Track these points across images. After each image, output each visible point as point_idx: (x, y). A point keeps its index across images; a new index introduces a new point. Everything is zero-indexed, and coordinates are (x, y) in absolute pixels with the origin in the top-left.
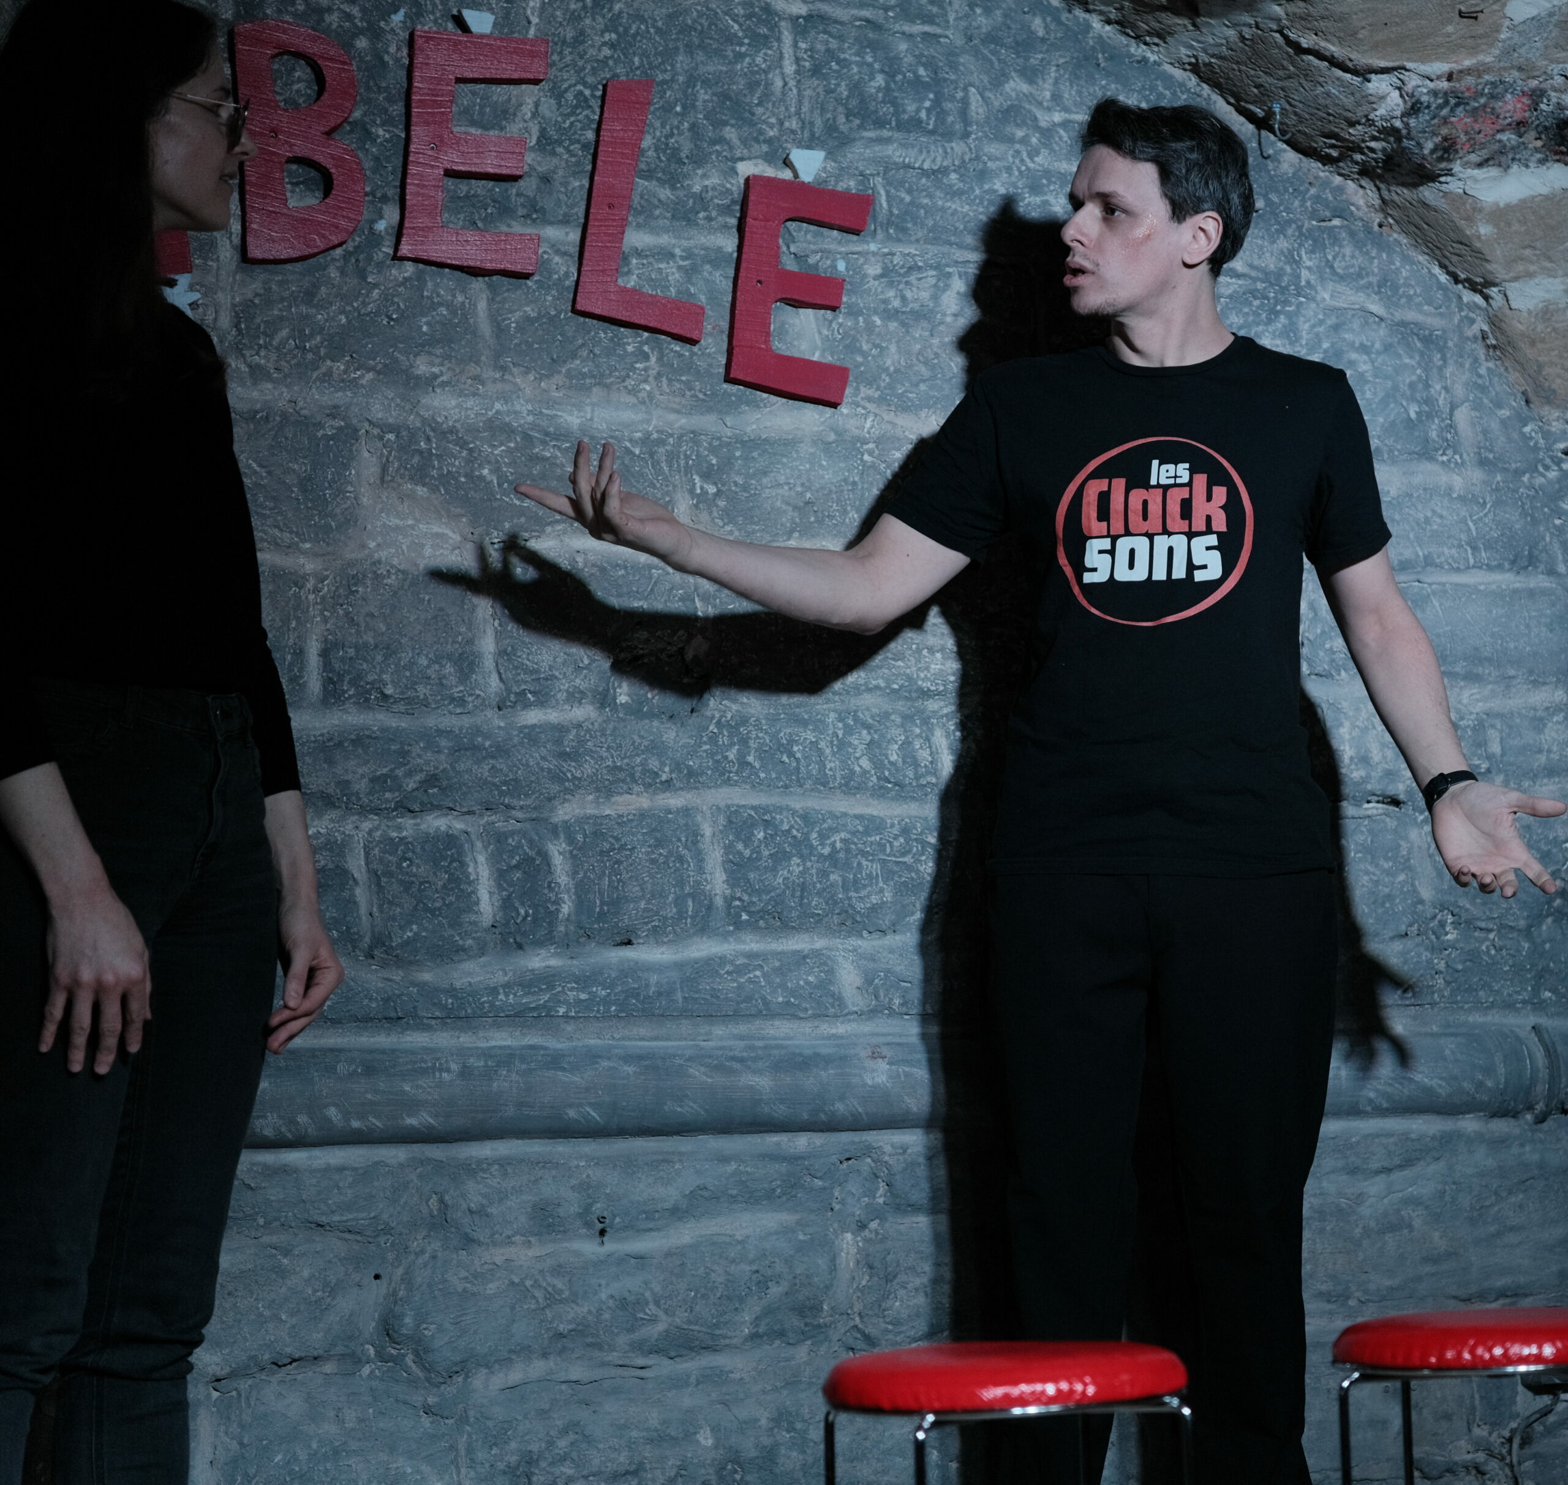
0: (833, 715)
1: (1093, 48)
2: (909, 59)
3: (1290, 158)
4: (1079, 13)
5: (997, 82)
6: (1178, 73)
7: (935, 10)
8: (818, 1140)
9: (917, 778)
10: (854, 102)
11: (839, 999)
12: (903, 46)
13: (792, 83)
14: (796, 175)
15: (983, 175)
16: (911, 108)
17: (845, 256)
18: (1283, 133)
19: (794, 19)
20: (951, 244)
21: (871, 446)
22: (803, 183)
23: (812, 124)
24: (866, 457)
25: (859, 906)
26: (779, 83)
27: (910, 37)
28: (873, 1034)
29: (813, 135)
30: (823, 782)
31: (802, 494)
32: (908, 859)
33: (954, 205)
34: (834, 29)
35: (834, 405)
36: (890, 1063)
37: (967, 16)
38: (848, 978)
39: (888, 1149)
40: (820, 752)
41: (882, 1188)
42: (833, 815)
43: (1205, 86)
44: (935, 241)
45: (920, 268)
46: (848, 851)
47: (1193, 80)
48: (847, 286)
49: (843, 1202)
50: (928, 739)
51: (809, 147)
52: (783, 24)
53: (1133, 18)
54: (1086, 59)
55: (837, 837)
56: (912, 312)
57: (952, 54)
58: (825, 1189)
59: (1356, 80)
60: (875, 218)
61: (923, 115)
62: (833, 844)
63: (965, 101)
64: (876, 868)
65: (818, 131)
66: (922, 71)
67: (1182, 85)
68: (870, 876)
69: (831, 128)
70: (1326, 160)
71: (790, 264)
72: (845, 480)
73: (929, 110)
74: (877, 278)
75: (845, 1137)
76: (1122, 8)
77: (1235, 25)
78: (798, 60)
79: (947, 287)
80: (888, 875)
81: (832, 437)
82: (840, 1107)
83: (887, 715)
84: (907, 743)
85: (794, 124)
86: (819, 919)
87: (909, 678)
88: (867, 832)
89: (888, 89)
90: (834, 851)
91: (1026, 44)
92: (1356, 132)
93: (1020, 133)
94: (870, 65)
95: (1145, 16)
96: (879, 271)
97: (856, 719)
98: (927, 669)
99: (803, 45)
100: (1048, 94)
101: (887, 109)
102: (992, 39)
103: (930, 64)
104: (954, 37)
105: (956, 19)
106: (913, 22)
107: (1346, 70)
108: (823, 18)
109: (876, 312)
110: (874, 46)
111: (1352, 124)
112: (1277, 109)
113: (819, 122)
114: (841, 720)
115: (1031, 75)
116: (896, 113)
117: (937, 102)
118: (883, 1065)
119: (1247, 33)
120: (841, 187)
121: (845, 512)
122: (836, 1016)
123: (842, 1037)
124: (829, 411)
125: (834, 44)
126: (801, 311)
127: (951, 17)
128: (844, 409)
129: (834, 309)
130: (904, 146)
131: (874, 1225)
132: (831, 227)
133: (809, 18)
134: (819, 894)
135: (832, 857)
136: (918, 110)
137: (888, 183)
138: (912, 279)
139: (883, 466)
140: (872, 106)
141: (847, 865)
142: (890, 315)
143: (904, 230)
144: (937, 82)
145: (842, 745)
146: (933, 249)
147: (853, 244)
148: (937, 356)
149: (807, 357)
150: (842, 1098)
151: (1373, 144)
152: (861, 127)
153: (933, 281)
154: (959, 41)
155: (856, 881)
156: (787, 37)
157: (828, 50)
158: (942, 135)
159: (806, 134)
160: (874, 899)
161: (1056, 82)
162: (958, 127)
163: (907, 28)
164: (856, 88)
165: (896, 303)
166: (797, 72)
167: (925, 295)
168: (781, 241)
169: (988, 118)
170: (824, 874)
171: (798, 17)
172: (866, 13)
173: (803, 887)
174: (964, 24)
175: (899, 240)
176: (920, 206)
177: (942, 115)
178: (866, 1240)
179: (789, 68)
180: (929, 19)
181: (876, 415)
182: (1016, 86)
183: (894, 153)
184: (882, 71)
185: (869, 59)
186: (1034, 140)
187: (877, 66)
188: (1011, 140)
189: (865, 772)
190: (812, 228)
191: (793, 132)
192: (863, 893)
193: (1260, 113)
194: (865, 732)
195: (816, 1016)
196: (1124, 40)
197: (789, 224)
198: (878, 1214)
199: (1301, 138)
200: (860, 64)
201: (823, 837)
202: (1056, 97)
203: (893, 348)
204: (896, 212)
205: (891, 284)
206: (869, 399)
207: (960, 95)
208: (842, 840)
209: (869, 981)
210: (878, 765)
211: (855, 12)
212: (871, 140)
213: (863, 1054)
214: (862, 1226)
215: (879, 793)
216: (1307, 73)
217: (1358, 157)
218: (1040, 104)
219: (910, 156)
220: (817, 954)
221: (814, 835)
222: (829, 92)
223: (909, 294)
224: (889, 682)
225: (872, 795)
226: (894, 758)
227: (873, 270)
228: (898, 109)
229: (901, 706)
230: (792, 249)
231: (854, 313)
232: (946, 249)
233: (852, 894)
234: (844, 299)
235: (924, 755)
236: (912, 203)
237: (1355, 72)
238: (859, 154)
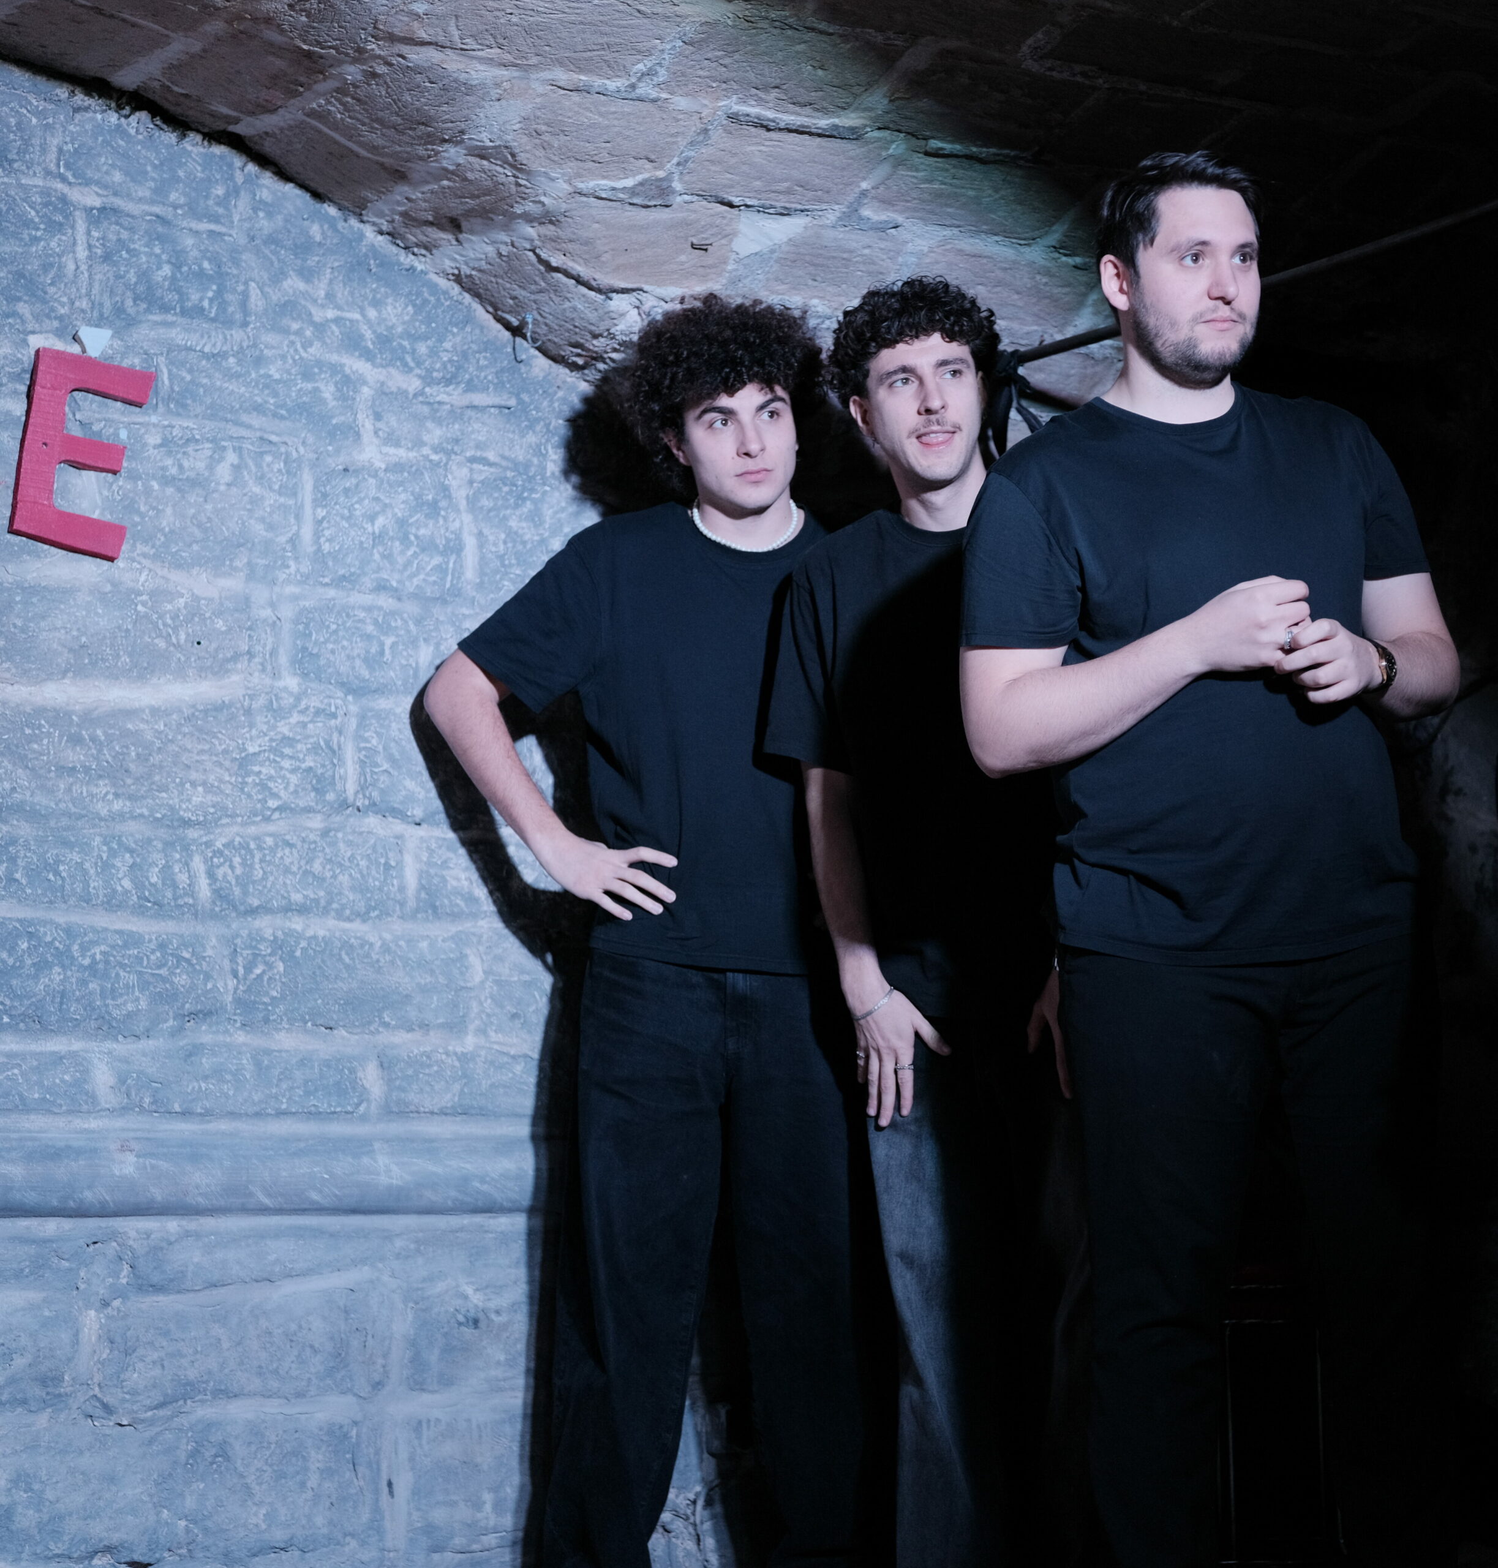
0: (98, 839)
1: (366, 255)
2: (195, 253)
3: (541, 363)
4: (353, 222)
5: (277, 278)
6: (443, 283)
7: (221, 211)
8: (67, 1224)
9: (175, 899)
10: (141, 288)
11: (93, 1098)
12: (190, 241)
13: (83, 268)
14: (84, 351)
15: (259, 361)
16: (195, 297)
17: (128, 426)
18: (534, 340)
19: (89, 210)
20: (227, 421)
21: (145, 598)
22: (90, 358)
23: (101, 305)
24: (140, 608)
25: (116, 1013)
26: (71, 266)
27: (197, 233)
28: (123, 1130)
29: (101, 315)
30: (86, 899)
31: (77, 638)
32: (163, 972)
33: (232, 386)
34: (125, 221)
35: (111, 559)
36: (138, 1156)
37: (250, 219)
38: (102, 1078)
39: (133, 1234)
40: (85, 872)
41: (126, 1269)
42: (94, 930)
43: (467, 295)
44: (213, 417)
45: (197, 441)
46: (107, 962)
47: (456, 289)
48: (128, 453)
49: (88, 1282)
50: (187, 864)
51: (97, 326)
52: (77, 213)
53: (403, 230)
54: (359, 264)
55: (97, 950)
56: (187, 479)
57: (235, 253)
58: (71, 1270)
59: (600, 298)
60: (157, 393)
61: (206, 304)
62: (93, 957)
63: (245, 295)
64: (133, 979)
65: (106, 314)
66: (206, 265)
67: (445, 293)
68: (127, 986)
69: (119, 310)
70: (574, 367)
71: (75, 431)
72: (119, 628)
73: (211, 300)
74: (155, 447)
75: (92, 1223)
76: (392, 221)
77: (494, 242)
78: (90, 247)
79: (222, 459)
80: (144, 986)
81: (108, 588)
82: (88, 1196)
83: (149, 841)
84: (167, 868)
85: (84, 304)
86: (77, 1024)
87: (172, 808)
88: (126, 946)
89: (173, 279)
90: (94, 962)
91: (304, 247)
92: (599, 344)
93: (295, 326)
94: (158, 256)
95: (414, 230)
96: (159, 441)
97: (120, 843)
98: (189, 800)
99: (95, 234)
100: (322, 293)
101: (172, 297)
102: (272, 240)
103: (215, 259)
104: (237, 236)
105: (240, 220)
106: (200, 220)
107: (591, 288)
108: (115, 211)
109: (154, 477)
110: (161, 238)
111: (596, 336)
112: (529, 319)
113: (108, 304)
114: (105, 843)
115: (307, 275)
116: (181, 300)
117: (219, 293)
118: (131, 1158)
119: (504, 250)
120: (126, 363)
121: (118, 656)
122: (89, 1112)
123: (93, 1132)
124: (106, 564)
125: (125, 235)
126: (84, 473)
127: (236, 218)
128: (120, 563)
129: (115, 473)
130: (186, 330)
131: (116, 1303)
132: (116, 399)
133: (102, 210)
134: (78, 1000)
135: (92, 968)
136: (201, 299)
137: (171, 363)
138: (190, 449)
139: (155, 616)
140: (159, 292)
141: (105, 976)
142: (167, 481)
143: (184, 406)
144: (220, 276)
145: (106, 867)
146: (209, 425)
147: (135, 415)
148: (209, 520)
149: (87, 514)
150: (90, 1187)
151: (614, 356)
152: (148, 310)
153: (209, 453)
154: (243, 241)
155: (113, 990)
156: (81, 226)
157: (119, 240)
158: (223, 323)
159: (96, 314)
160: (130, 1007)
161: (331, 281)
162: (238, 316)
163: (194, 225)
164: (144, 275)
165: (174, 471)
166: (90, 258)
167: (201, 465)
168: (67, 409)
169: (266, 310)
170: (83, 983)
171: (92, 209)
172: (157, 209)
173: (63, 994)
174: (247, 225)
175: (179, 415)
176: (200, 385)
177: (223, 306)
178: (108, 1317)
179: (82, 253)
180: (215, 219)
181: (150, 570)
182: (293, 284)
183: (178, 336)
184: (169, 262)
185: (157, 250)
186: (308, 333)
187: (164, 257)
188: (286, 331)
189: (126, 892)
190: (97, 398)
191: (83, 311)
192: (119, 1001)
193: (515, 322)
194: (128, 855)
195: (70, 1112)
196: (394, 249)
197: (75, 393)
198: (122, 1294)
199: (550, 346)
200: (151, 254)
201: (84, 949)
202: (330, 296)
203: (169, 511)
204: (176, 389)
205: (169, 453)
206: (145, 555)
207: (241, 288)
208: (101, 953)
209: (122, 1081)
210: (139, 885)
211: (146, 207)
212: (156, 323)
213: (113, 1147)
214: (106, 1304)
215: (140, 910)
216: (556, 289)
217: (601, 366)
218: (315, 301)
219: (192, 340)
220: (73, 1055)
221: (76, 947)
222: (118, 277)
223: (186, 464)
224: (152, 811)
225: (132, 913)
226: (154, 880)
227: (153, 439)
228: (183, 297)
229: (162, 833)
230: (78, 417)
231: (133, 477)
232: (222, 425)
233: (109, 1001)
234: (125, 464)
235: (183, 879)
236: (192, 381)
237: (599, 291)
238: (145, 334)
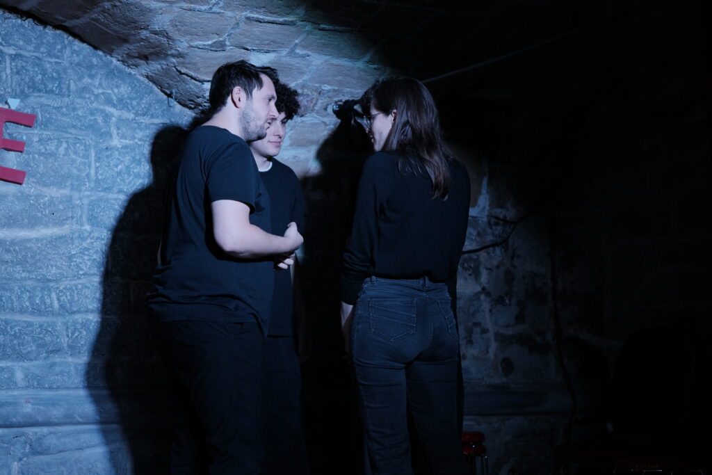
0: (17, 288)
1: (113, 69)
2: (50, 70)
3: (178, 107)
4: (109, 57)
5: (81, 78)
6: (142, 78)
7: (60, 54)
8: (6, 430)
9: (46, 308)
10: (31, 84)
11: (15, 383)
12: (48, 66)
13: (9, 76)
14: (10, 107)
15: (74, 109)
16: (50, 86)
17: (26, 134)
18: (176, 99)
19: (11, 55)
20: (63, 131)
21: (33, 198)
22: (12, 110)
23: (16, 90)
24: (31, 201)
25: (24, 351)
26: (5, 76)
27: (51, 63)
28: (27, 395)
29: (16, 94)
30: (12, 310)
31: (8, 214)
32: (41, 336)
33: (63, 119)
34: (25, 59)
35: (21, 184)
36: (32, 405)
37: (70, 57)
38: (19, 376)
39: (31, 433)
40: (12, 300)
41: (28, 446)
42: (16, 321)
43: (151, 83)
44: (58, 130)
45: (52, 139)
46: (20, 333)
47: (147, 80)
48: (26, 145)
49: (14, 452)
50: (50, 296)
51: (15, 98)
52: (7, 57)
53: (126, 60)
54: (111, 72)
55: (16, 329)
56: (49, 153)
57: (65, 69)
58: (7, 447)
59: (200, 84)
60: (36, 122)
61: (54, 89)
62: (15, 331)
63: (69, 85)
64: (30, 339)
65: (18, 93)
66: (54, 74)
67: (143, 82)
68: (28, 341)
69: (22, 92)
70: (190, 108)
71: (7, 137)
72: (24, 209)
73: (57, 87)
74: (36, 142)
75: (15, 430)
76: (123, 57)
77: (160, 64)
78: (11, 69)
79: (61, 146)
80: (34, 341)
81: (19, 194)
82: (14, 420)
83: (35, 288)
84: (42, 297)
85: (9, 90)
86: (9, 356)
87: (44, 275)
88: (27, 327)
89: (42, 80)
90: (16, 333)
91: (90, 67)
92: (199, 100)
93: (87, 96)
94: (37, 72)
95: (132, 60)
96: (38, 140)
97: (25, 289)
98: (50, 272)
99: (13, 64)
100: (97, 83)
101: (42, 87)
102: (78, 64)
103: (57, 72)
104: (66, 63)
105: (67, 57)
106: (52, 58)
107: (196, 80)
108: (20, 55)
109: (36, 153)
110: (38, 65)
111: (198, 97)
112: (174, 91)
113: (18, 90)
114: (19, 289)
115: (91, 77)
116: (45, 88)
117: (59, 85)
118: (30, 405)
119: (164, 67)
120: (25, 111)
121: (23, 220)
122: (14, 389)
123: (16, 396)
124: (19, 186)
125: (24, 64)
126: (10, 152)
127: (65, 57)
128: (24, 185)
129: (21, 152)
130: (48, 99)
131: (25, 459)
132: (21, 125)
133: (16, 55)
134: (10, 347)
135: (15, 335)
136: (53, 87)
137: (42, 111)
138: (49, 142)
139: (37, 204)
140: (37, 85)
141: (20, 337)
142: (41, 154)
143: (47, 126)
144: (59, 78)
145: (20, 297)
146: (56, 133)
147: (29, 131)
148: (57, 168)
149: (11, 168)
150: (15, 417)
151: (205, 104)
152: (33, 92)
153: (56, 144)
154: (68, 65)
155: (23, 343)
156: (8, 61)
157: (22, 66)
158: (61, 96)
159: (14, 94)
160: (29, 349)
161: (101, 79)
162: (66, 93)
163: (50, 60)
164: (32, 79)
165: (43, 151)
166: (11, 73)
167: (53, 148)
168: (4, 129)
169: (76, 91)
170: (12, 341)
171: (12, 55)
172: (36, 54)
173: (4, 345)
174: (69, 59)
175: (45, 130)
176: (52, 119)
177: (61, 89)
178: (22, 464)
179: (8, 71)
180: (58, 57)
181: (35, 187)
182: (87, 80)
183: (44, 101)
184: (41, 74)
185: (36, 69)
186: (92, 98)
187: (39, 72)
188: (84, 98)
189: (27, 307)
190: (15, 125)
191: (9, 93)
192: (25, 347)
193: (168, 92)
194: (28, 293)
195: (7, 389)
196: (124, 67)
197: (7, 124)
198: (27, 455)
199: (182, 101)
200: (33, 71)
201: (12, 328)
202: (100, 84)
203: (42, 165)
204: (44, 120)
205: (41, 144)
206: (33, 182)
207: (67, 82)
208: (19, 330)
209: (26, 376)
210: (32, 304)
211: (32, 54)
212: (36, 96)
213: (23, 401)
214: (20, 460)
215: (33, 313)
216: (184, 81)
217: (200, 108)
218: (95, 86)
219: (49, 102)
220: (8, 367)
221: (9, 328)
222: (22, 80)
223: (48, 148)
224: (36, 276)
225: (30, 315)
226: (38, 302)
227: (36, 139)
228: (46, 86)
229: (41, 284)
230: (8, 131)
231: (28, 153)
232: (61, 133)
233: (21, 347)
234: (25, 148)
235: (48, 301)
236: (50, 118)
237: (199, 81)
238: (33, 100)
